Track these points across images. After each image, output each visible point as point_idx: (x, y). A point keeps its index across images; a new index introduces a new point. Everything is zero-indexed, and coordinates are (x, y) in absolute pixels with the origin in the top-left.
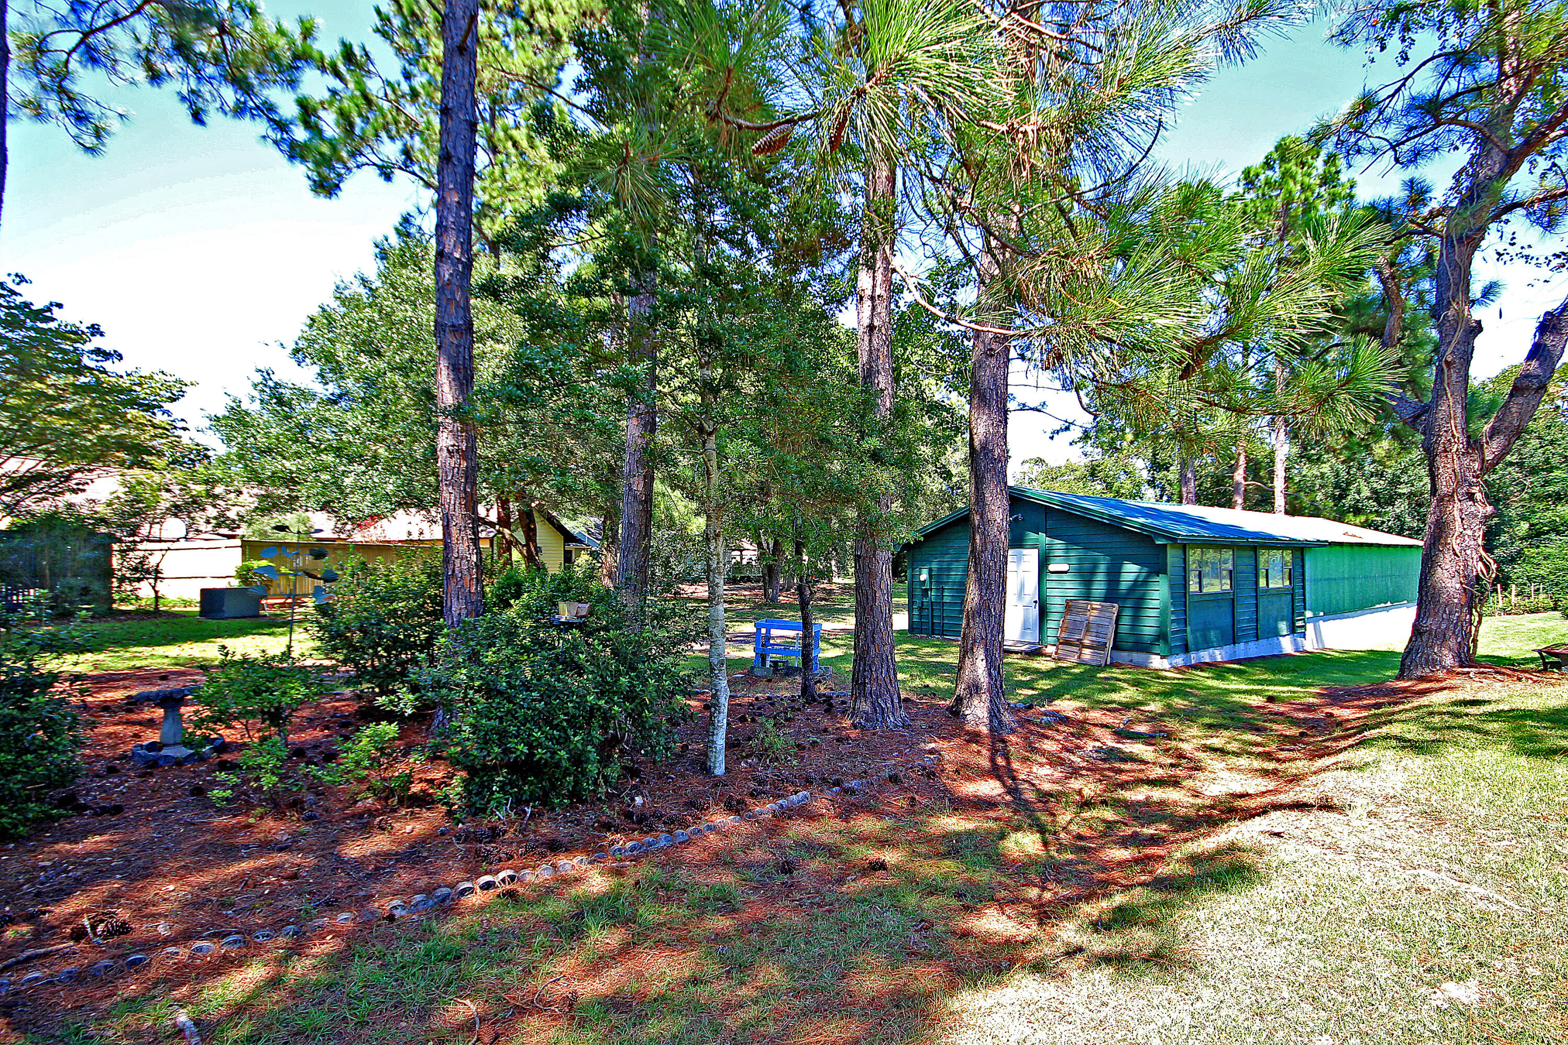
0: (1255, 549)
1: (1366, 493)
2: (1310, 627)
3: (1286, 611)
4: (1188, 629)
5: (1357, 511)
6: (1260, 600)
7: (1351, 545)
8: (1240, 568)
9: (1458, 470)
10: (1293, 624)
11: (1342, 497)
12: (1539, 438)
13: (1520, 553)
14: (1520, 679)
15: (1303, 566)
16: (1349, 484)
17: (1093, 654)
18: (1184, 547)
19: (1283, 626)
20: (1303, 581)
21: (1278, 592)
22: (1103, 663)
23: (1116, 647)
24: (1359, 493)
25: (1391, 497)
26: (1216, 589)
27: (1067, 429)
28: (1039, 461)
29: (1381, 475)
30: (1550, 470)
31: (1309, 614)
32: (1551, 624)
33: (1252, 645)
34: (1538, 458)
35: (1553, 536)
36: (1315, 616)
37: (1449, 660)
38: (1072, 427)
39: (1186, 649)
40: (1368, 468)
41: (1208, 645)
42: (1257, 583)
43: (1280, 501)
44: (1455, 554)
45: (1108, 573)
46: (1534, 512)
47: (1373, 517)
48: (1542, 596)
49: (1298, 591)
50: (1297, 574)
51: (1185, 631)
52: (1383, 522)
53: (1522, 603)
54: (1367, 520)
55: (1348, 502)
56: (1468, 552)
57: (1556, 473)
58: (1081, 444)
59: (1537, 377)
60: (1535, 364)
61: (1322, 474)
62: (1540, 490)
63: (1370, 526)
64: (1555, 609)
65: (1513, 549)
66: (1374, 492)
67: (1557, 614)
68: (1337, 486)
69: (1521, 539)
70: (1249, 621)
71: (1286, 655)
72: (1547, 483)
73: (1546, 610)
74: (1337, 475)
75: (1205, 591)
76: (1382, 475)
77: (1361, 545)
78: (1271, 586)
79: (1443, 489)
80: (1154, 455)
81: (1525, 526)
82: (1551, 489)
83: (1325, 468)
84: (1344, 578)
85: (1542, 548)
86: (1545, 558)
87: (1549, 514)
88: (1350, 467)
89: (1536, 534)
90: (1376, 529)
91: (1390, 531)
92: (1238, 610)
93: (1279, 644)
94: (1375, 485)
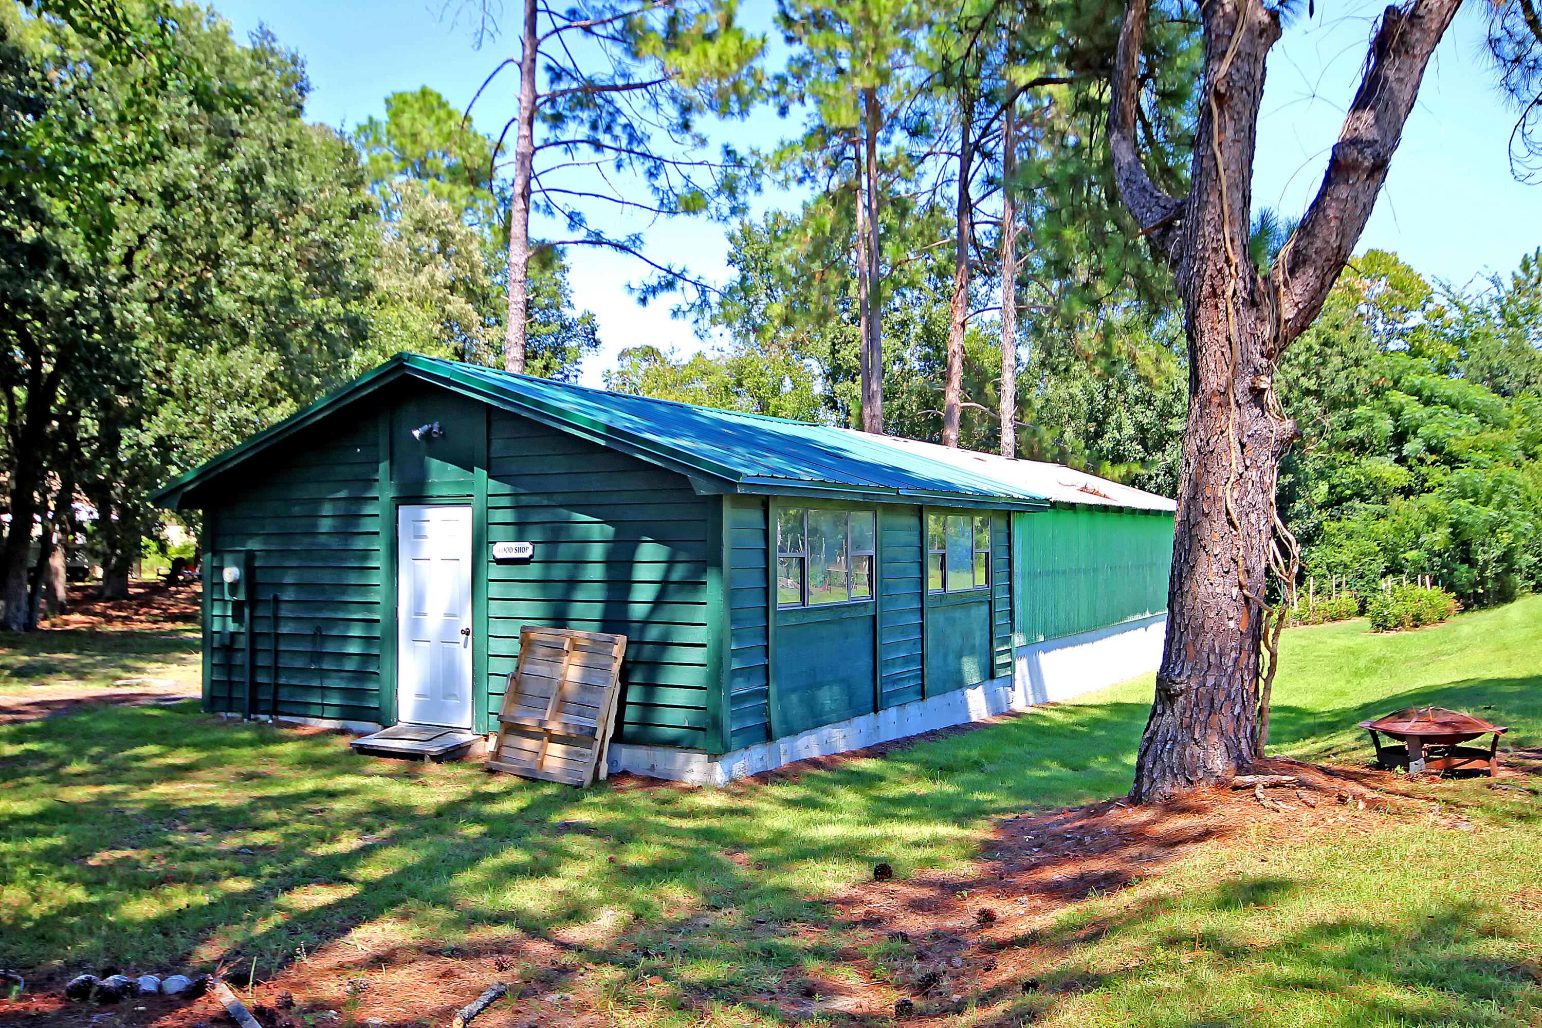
0: (919, 512)
1: (1129, 430)
2: (1021, 666)
3: (980, 637)
4: (773, 689)
5: (1118, 458)
6: (930, 617)
7: (1090, 508)
8: (889, 553)
9: (1235, 338)
10: (992, 660)
11: (1099, 435)
12: (1342, 354)
13: (1318, 528)
14: (1342, 800)
15: (1010, 548)
16: (1107, 414)
17: (569, 758)
18: (765, 504)
19: (971, 668)
20: (1010, 577)
21: (965, 600)
22: (588, 778)
23: (619, 738)
24: (1119, 428)
25: (1161, 437)
26: (837, 597)
27: (670, 285)
28: (650, 353)
29: (1148, 402)
30: (1353, 405)
31: (1018, 640)
32: (1360, 640)
33: (914, 710)
34: (1338, 388)
35: (1356, 503)
36: (1031, 643)
37: (1219, 762)
38: (679, 283)
39: (768, 736)
40: (1133, 390)
41: (816, 721)
42: (922, 581)
43: (1008, 437)
44: (1231, 523)
45: (609, 562)
46: (1333, 468)
47: (1136, 469)
48: (1345, 594)
49: (1001, 596)
50: (1000, 563)
51: (766, 694)
52: (1150, 478)
53: (1322, 606)
54: (1129, 473)
55: (1106, 443)
56: (1253, 517)
57: (1360, 410)
58: (693, 316)
59: (1371, 143)
60: (1368, 116)
61: (1072, 396)
62: (1341, 436)
63: (1132, 483)
64: (1362, 612)
65: (1310, 523)
66: (1141, 428)
67: (1365, 622)
68: (1091, 417)
69: (1320, 508)
70: (906, 660)
71: (976, 725)
72: (1349, 425)
73: (1349, 615)
74: (1091, 400)
75: (812, 602)
76: (1150, 403)
77: (1105, 509)
78: (951, 588)
79: (1213, 381)
80: (834, 352)
81: (1324, 487)
82: (1354, 433)
83: (1076, 388)
84: (1078, 571)
85: (1345, 522)
86: (1349, 536)
87: (1352, 470)
88: (1108, 387)
89: (1336, 501)
90: (1142, 488)
91: (1159, 491)
92: (885, 639)
93: (964, 704)
94: (1140, 418)
